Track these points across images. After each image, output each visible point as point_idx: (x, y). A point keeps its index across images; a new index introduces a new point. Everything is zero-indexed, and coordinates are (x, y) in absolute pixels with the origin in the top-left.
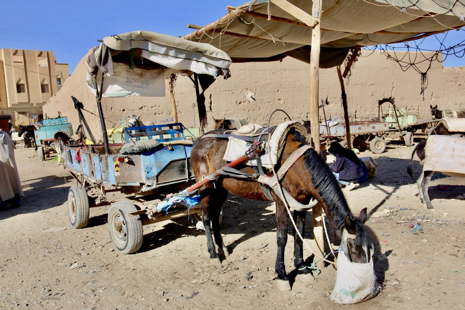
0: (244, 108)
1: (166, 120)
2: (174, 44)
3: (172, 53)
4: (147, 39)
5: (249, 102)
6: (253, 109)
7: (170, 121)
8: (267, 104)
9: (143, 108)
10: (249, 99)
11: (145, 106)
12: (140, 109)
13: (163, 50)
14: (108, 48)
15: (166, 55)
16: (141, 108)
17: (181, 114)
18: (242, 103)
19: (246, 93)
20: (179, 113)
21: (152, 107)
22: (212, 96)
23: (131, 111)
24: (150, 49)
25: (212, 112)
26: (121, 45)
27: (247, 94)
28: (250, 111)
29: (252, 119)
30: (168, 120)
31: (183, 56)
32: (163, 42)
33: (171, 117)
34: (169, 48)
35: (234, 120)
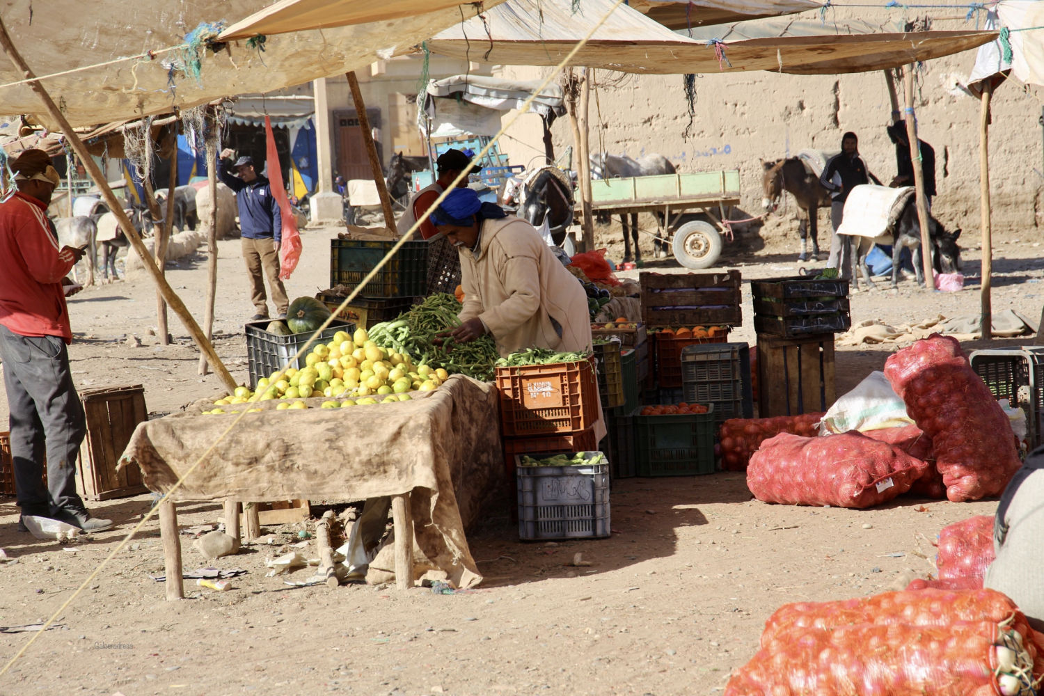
0: (936, 117)
1: (711, 152)
2: (494, 86)
3: (493, 94)
4: (467, 83)
5: (952, 100)
6: (964, 120)
7: (722, 153)
8: (1012, 104)
9: (653, 121)
10: (953, 93)
11: (658, 116)
12: (645, 122)
13: (484, 92)
14: (429, 95)
15: (487, 96)
16: (649, 120)
17: (752, 134)
18: (931, 104)
19: (941, 76)
20: (747, 132)
21: (676, 118)
22: (840, 85)
23: (622, 127)
24: (470, 91)
25: (838, 130)
26: (439, 92)
27: (947, 77)
28: (954, 126)
29: (961, 149)
30: (715, 150)
31: (506, 96)
32: (483, 84)
33: (724, 144)
34: (489, 90)
35: (809, 154)
